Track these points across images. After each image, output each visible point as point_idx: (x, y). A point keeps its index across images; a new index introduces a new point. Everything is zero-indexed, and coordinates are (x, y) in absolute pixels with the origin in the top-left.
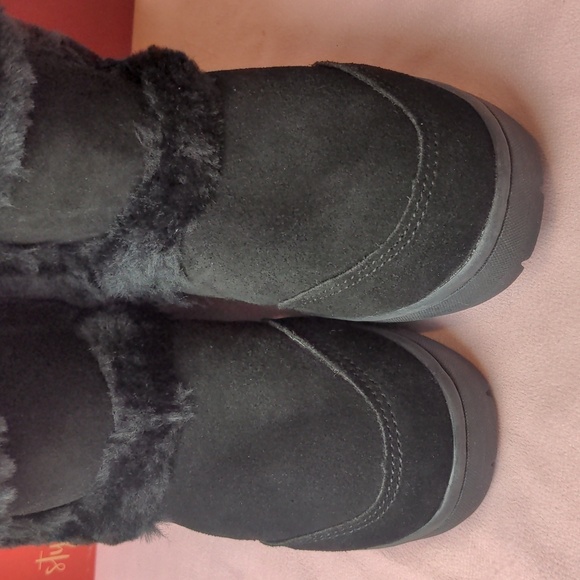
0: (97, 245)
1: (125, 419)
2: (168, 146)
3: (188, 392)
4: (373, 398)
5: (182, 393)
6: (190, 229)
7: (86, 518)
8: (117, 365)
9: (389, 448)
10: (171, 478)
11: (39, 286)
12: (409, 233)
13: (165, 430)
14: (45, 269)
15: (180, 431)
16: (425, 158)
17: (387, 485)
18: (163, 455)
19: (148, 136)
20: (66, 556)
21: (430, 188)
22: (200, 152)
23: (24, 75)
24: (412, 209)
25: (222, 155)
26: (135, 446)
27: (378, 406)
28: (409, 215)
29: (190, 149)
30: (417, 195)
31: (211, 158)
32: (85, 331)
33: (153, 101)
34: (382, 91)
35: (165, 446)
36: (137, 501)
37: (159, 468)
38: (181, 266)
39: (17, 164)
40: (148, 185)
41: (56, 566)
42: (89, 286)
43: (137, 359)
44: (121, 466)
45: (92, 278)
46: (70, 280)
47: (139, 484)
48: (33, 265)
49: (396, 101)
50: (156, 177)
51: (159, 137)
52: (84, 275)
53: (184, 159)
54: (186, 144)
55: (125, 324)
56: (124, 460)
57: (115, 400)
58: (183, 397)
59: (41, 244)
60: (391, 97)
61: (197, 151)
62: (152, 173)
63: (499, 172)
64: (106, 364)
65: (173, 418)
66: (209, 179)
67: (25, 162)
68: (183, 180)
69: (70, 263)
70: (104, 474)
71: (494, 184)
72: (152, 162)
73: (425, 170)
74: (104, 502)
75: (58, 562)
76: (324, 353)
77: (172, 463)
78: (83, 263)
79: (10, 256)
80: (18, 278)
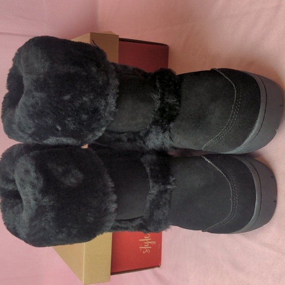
0: (144, 132)
1: (153, 187)
2: (162, 99)
3: (174, 179)
4: (228, 178)
5: (172, 179)
6: (171, 125)
7: (145, 221)
8: (151, 169)
9: (233, 194)
10: (169, 207)
11: (128, 146)
12: (233, 122)
13: (166, 191)
14: (129, 140)
15: (172, 191)
16: (237, 98)
17: (233, 206)
18: (166, 199)
19: (156, 97)
20: (151, 247)
21: (238, 107)
22: (172, 101)
23: (115, 82)
24: (233, 115)
25: (179, 101)
26: (157, 196)
27: (230, 180)
28: (232, 116)
29: (168, 100)
30: (234, 110)
31: (176, 102)
32: (143, 160)
33: (158, 86)
34: (227, 78)
35: (167, 196)
36: (159, 214)
37: (165, 203)
38: (170, 138)
39: (114, 108)
40: (157, 112)
41: (147, 250)
42: (143, 146)
43: (157, 168)
44: (153, 202)
45: (144, 143)
46: (138, 144)
47: (159, 208)
48: (125, 139)
49: (230, 81)
50: (159, 109)
51: (159, 97)
52: (142, 142)
53: (167, 103)
54: (168, 98)
55: (154, 157)
56: (153, 200)
57: (150, 181)
58: (172, 180)
59: (128, 132)
60: (229, 79)
61: (171, 100)
62: (158, 108)
63: (262, 101)
64: (148, 170)
65: (169, 187)
66: (176, 109)
67: (116, 107)
68: (167, 110)
69: (137, 138)
70: (148, 205)
71: (260, 105)
72: (158, 105)
73: (236, 101)
74: (149, 215)
75: (147, 249)
76: (215, 164)
77: (170, 202)
78: (141, 138)
79: (118, 136)
80: (121, 143)
